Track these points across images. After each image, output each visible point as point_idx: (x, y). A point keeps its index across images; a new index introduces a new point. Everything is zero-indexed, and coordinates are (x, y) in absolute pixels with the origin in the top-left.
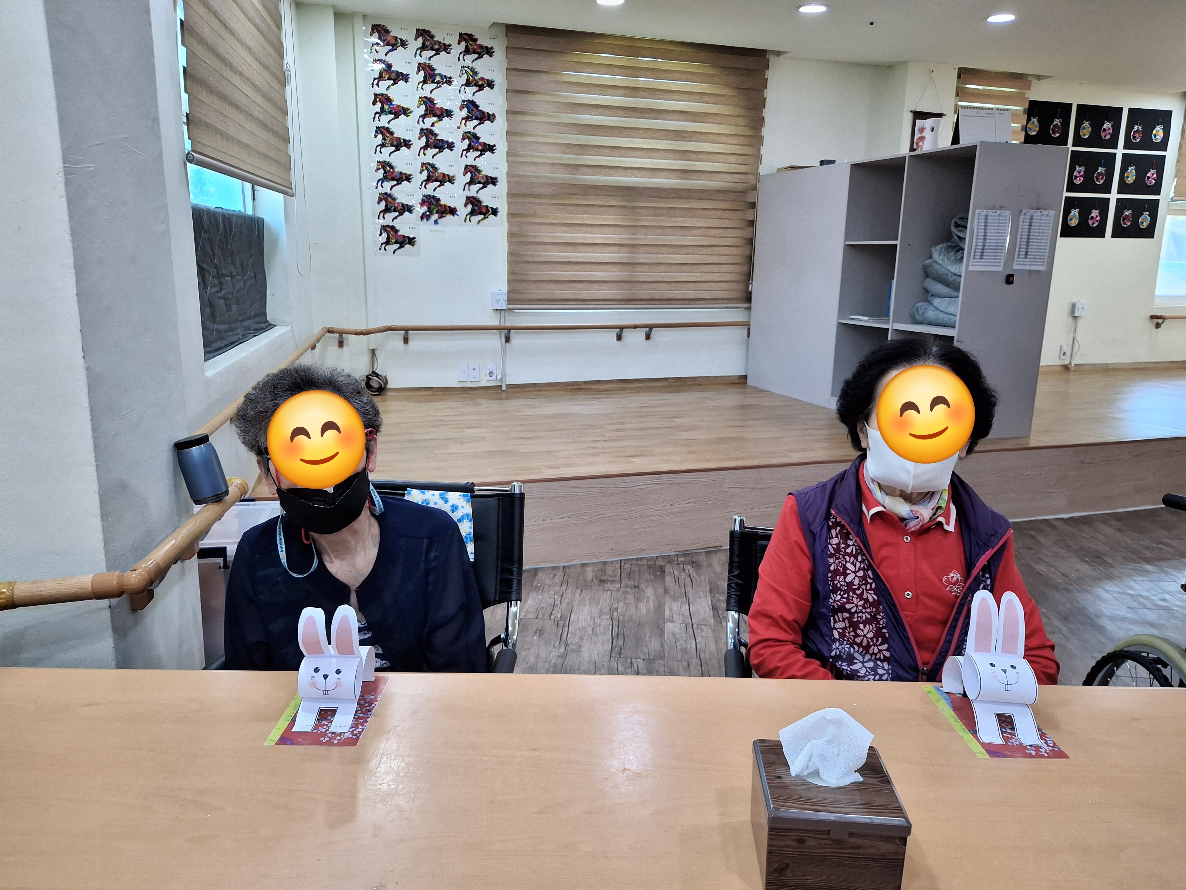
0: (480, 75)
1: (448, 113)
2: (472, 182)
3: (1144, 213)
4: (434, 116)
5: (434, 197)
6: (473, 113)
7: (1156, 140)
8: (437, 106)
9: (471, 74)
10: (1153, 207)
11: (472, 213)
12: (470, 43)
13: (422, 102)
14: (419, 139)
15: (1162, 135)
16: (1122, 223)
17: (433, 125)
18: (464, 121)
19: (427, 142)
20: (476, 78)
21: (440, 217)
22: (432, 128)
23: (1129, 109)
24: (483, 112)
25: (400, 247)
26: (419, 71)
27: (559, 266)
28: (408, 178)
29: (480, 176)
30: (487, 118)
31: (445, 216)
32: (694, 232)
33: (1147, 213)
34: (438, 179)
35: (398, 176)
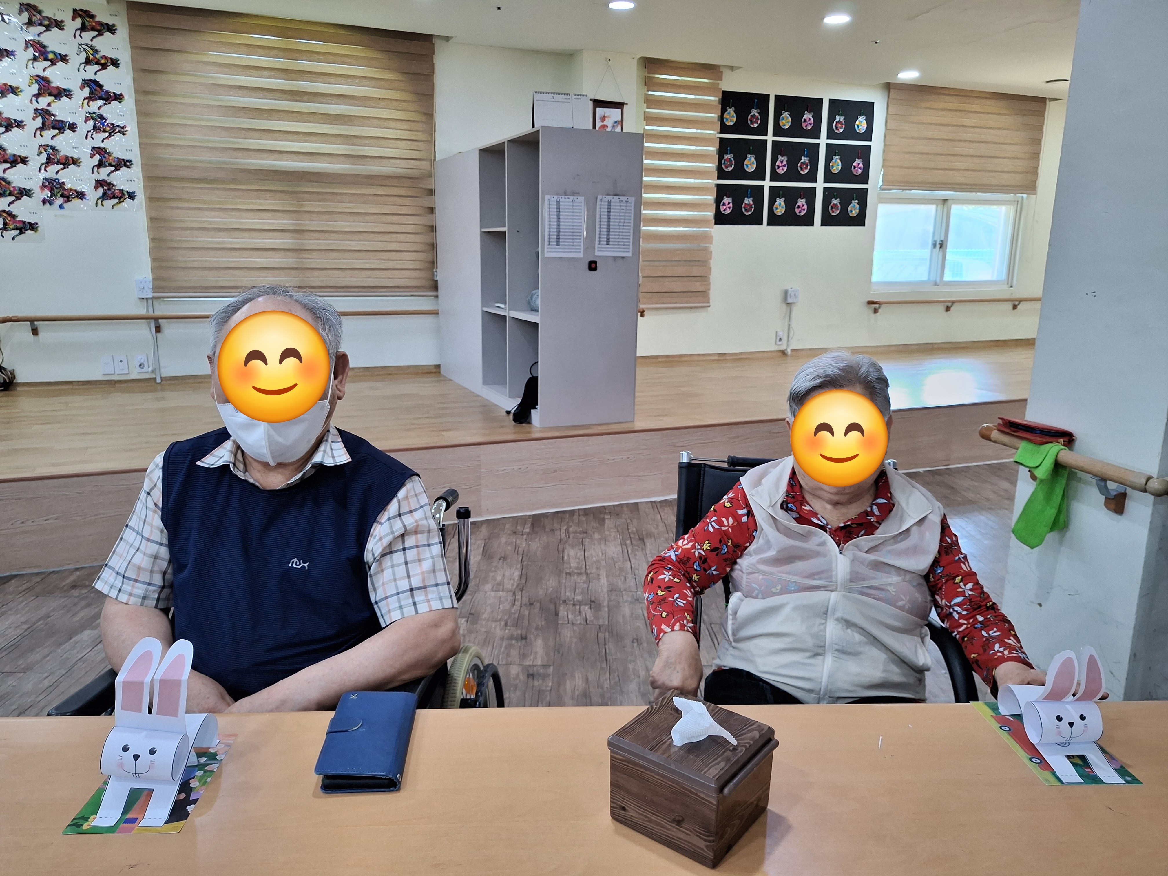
0: (101, 54)
1: (67, 93)
2: (101, 165)
3: (853, 202)
4: (50, 95)
5: (57, 181)
6: (97, 93)
7: (859, 130)
8: (53, 85)
9: (92, 52)
10: (862, 196)
11: (104, 197)
12: (87, 19)
13: (34, 81)
14: (34, 119)
15: (865, 126)
16: (831, 212)
17: (49, 105)
18: (86, 101)
19: (43, 123)
20: (97, 56)
21: (66, 202)
22: (49, 108)
23: (830, 100)
24: (107, 92)
25: (21, 233)
26: (27, 47)
27: (212, 253)
28: (24, 161)
29: (111, 158)
30: (113, 98)
31: (71, 200)
32: (367, 218)
33: (857, 201)
34: (61, 161)
35: (12, 159)
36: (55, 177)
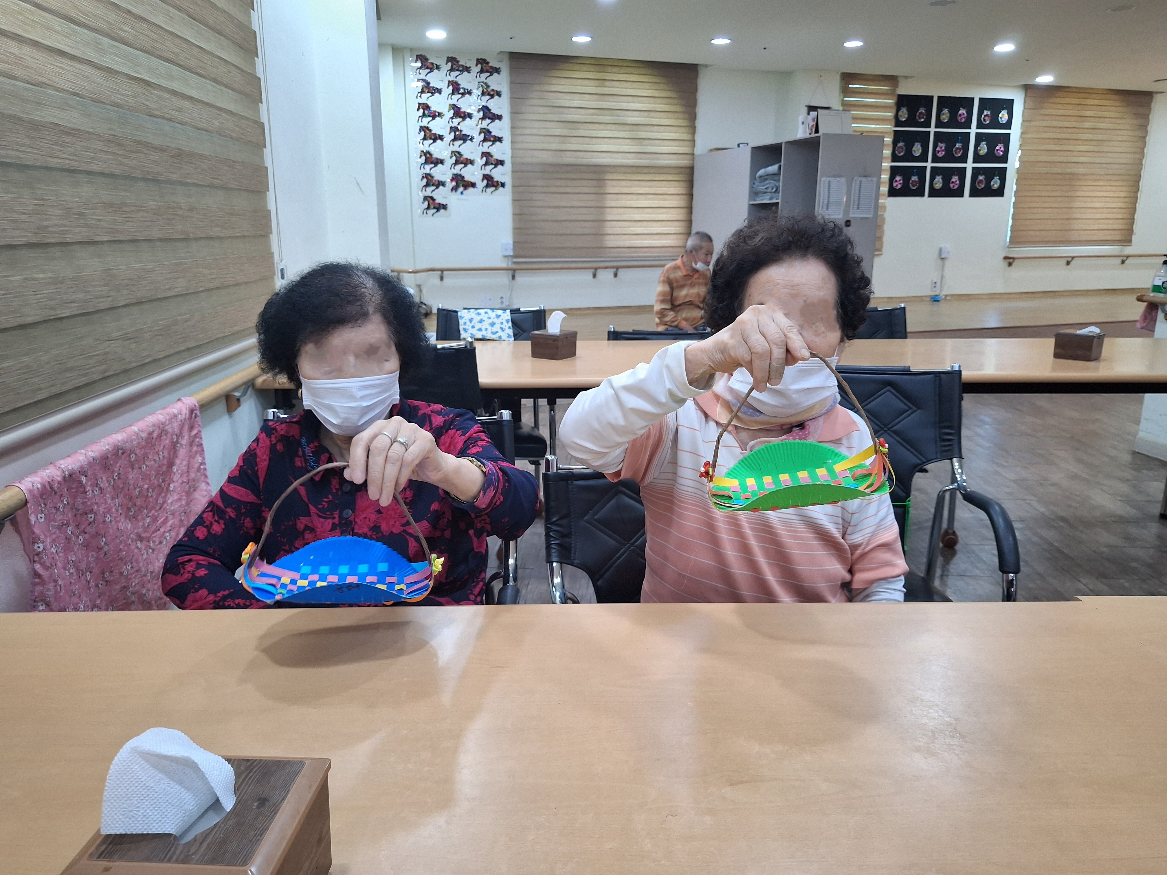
0: (491, 88)
1: (470, 116)
2: (486, 164)
3: (995, 177)
4: (460, 117)
5: (460, 175)
6: (487, 114)
7: (1002, 121)
8: (462, 111)
9: (485, 87)
10: (1002, 173)
11: (487, 186)
12: (484, 65)
13: (451, 108)
15: (1007, 118)
16: (977, 186)
18: (480, 121)
19: (455, 136)
20: (489, 90)
21: (465, 190)
22: (458, 126)
23: (980, 98)
24: (494, 114)
25: (438, 211)
26: (449, 86)
28: (442, 162)
29: (492, 159)
30: (496, 118)
31: (468, 189)
32: (647, 197)
33: (998, 177)
34: (463, 162)
35: (435, 161)
36: (459, 173)
